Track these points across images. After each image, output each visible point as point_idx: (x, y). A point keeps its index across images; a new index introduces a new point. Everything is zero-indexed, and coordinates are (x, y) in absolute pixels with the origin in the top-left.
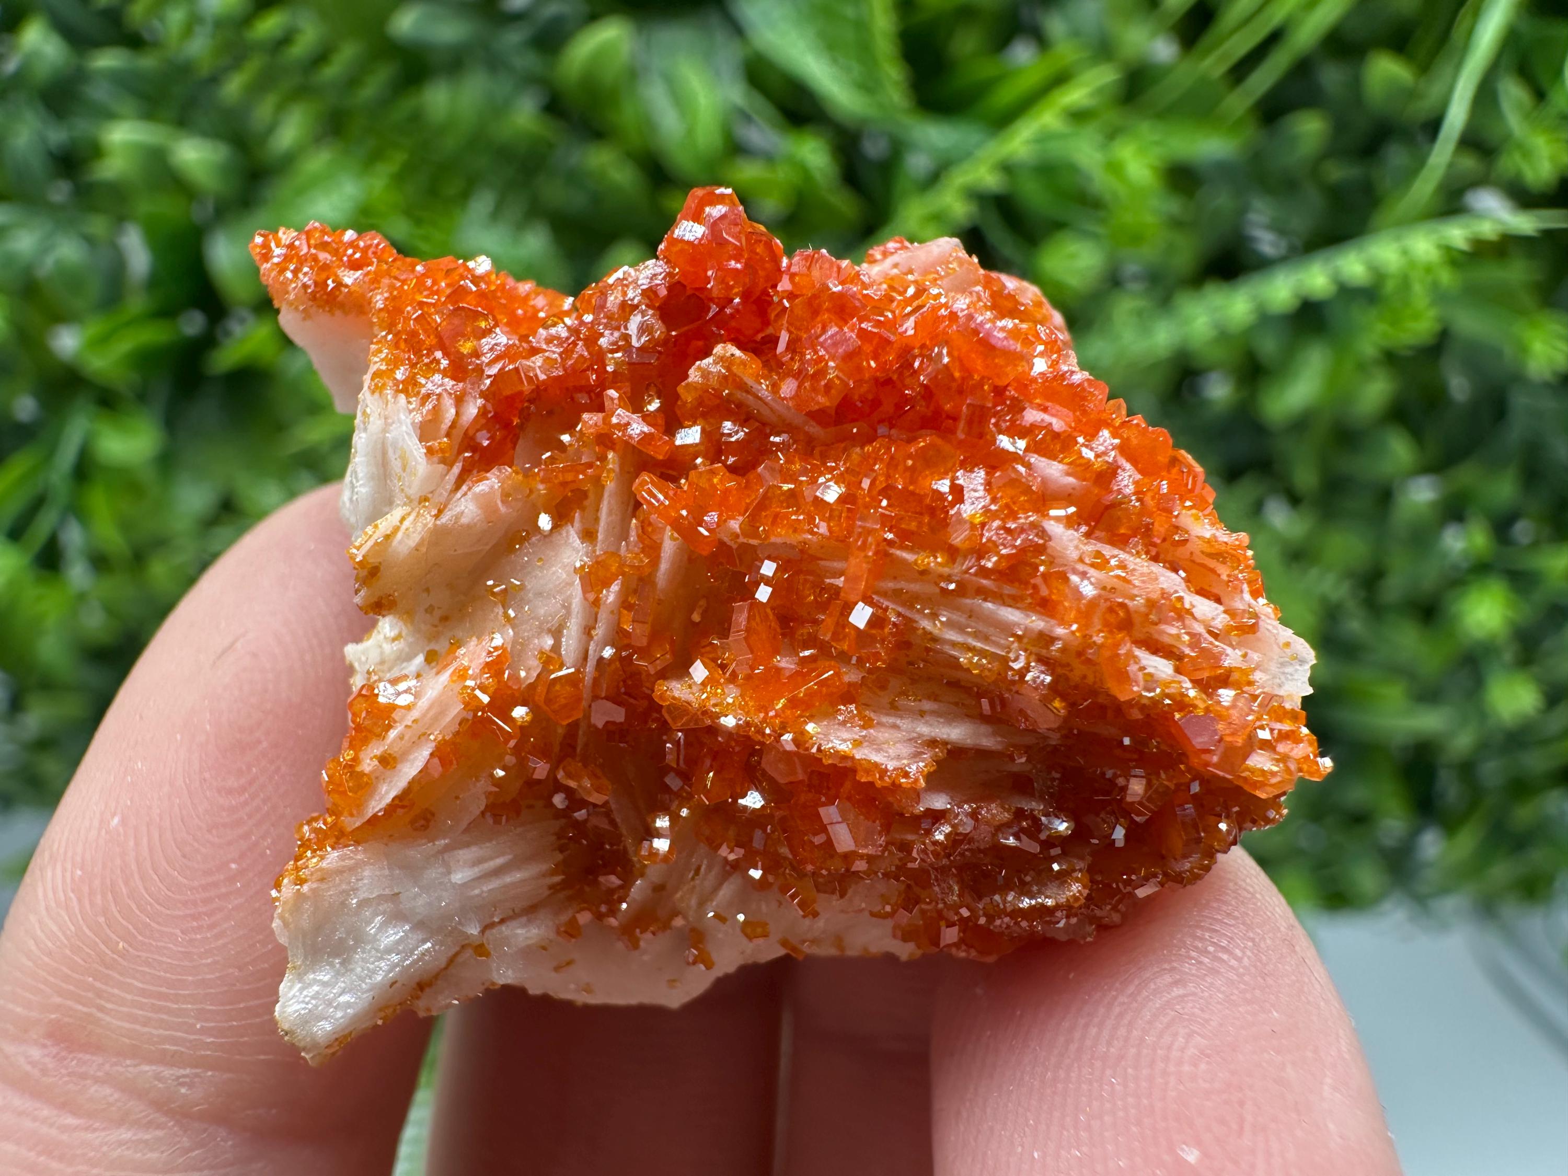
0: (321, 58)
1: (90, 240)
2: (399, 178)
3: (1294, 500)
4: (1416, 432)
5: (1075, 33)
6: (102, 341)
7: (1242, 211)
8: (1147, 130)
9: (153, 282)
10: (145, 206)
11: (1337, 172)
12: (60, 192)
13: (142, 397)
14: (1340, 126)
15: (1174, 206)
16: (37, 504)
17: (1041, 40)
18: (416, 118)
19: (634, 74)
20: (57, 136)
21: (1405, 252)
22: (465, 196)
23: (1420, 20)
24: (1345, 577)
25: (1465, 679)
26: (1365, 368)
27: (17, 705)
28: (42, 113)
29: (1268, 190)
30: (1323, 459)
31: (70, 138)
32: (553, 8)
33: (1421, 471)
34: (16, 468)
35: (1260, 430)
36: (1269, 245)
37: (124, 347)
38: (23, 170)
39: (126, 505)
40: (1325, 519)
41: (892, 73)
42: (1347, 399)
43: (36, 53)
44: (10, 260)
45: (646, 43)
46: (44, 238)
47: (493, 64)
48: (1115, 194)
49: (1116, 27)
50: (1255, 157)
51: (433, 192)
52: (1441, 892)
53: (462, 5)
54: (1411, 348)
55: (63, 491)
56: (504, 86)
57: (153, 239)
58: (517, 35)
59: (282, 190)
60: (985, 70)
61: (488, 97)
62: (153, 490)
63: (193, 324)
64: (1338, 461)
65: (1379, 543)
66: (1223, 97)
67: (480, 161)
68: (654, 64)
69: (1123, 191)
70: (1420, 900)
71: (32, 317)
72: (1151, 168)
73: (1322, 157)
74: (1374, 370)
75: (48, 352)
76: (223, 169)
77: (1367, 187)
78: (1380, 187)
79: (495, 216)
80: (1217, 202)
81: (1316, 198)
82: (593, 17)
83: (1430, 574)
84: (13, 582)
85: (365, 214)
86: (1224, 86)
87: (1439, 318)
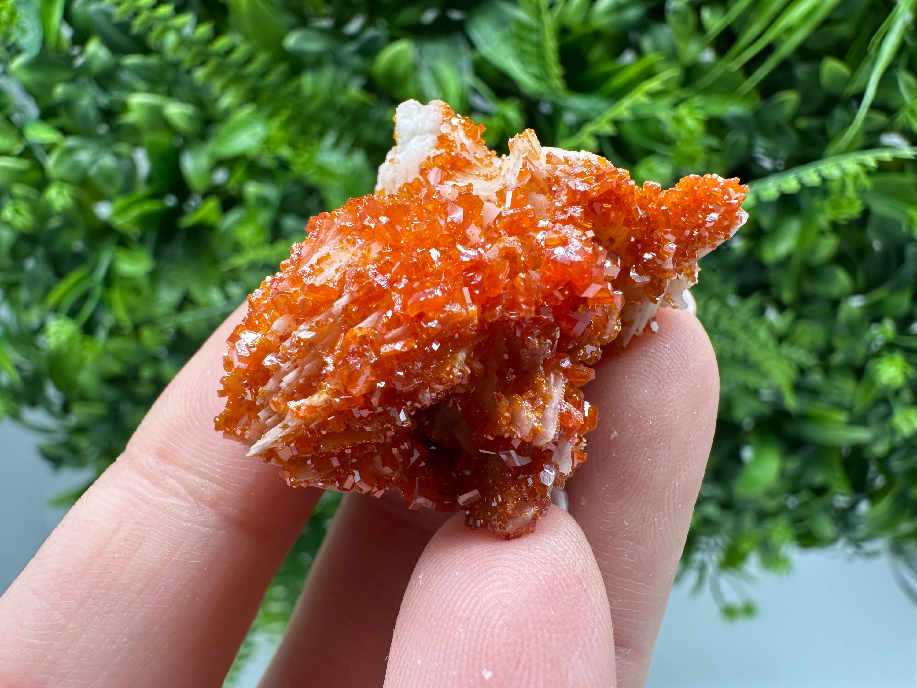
0: (248, 60)
1: (118, 156)
2: (286, 125)
3: (781, 307)
4: (851, 271)
5: (657, 48)
6: (124, 210)
7: (751, 146)
8: (697, 101)
9: (150, 180)
10: (149, 138)
11: (803, 123)
12: (103, 129)
13: (142, 240)
14: (805, 100)
15: (714, 142)
16: (85, 297)
17: (639, 52)
18: (297, 93)
19: (415, 68)
20: (104, 100)
21: (841, 168)
22: (321, 135)
23: (852, 40)
24: (811, 352)
25: (881, 410)
26: (822, 233)
27: (66, 409)
28: (96, 88)
29: (766, 134)
30: (799, 285)
31: (110, 101)
32: (371, 33)
33: (856, 292)
34: (73, 278)
35: (761, 266)
36: (767, 164)
37: (135, 212)
38: (85, 117)
39: (131, 299)
40: (799, 317)
41: (556, 71)
42: (813, 251)
43: (94, 56)
44: (76, 166)
45: (421, 52)
46: (94, 154)
47: (338, 63)
48: (679, 135)
49: (681, 45)
50: (757, 114)
51: (304, 131)
52: (869, 537)
53: (322, 31)
54: (846, 220)
55: (98, 291)
56: (344, 75)
57: (152, 156)
58: (351, 47)
59: (222, 130)
60: (608, 67)
61: (335, 81)
62: (146, 291)
63: (171, 201)
64: (808, 286)
65: (831, 332)
66: (740, 84)
67: (329, 115)
68: (425, 63)
69: (683, 133)
70: (857, 543)
71: (85, 196)
72: (697, 119)
73: (796, 115)
74: (828, 234)
75: (93, 215)
76: (191, 119)
77: (823, 131)
78: (831, 131)
79: (336, 145)
80: (736, 138)
81: (793, 138)
82: (393, 39)
83: (861, 351)
84: (71, 339)
85: (267, 142)
86: (741, 76)
87: (863, 204)
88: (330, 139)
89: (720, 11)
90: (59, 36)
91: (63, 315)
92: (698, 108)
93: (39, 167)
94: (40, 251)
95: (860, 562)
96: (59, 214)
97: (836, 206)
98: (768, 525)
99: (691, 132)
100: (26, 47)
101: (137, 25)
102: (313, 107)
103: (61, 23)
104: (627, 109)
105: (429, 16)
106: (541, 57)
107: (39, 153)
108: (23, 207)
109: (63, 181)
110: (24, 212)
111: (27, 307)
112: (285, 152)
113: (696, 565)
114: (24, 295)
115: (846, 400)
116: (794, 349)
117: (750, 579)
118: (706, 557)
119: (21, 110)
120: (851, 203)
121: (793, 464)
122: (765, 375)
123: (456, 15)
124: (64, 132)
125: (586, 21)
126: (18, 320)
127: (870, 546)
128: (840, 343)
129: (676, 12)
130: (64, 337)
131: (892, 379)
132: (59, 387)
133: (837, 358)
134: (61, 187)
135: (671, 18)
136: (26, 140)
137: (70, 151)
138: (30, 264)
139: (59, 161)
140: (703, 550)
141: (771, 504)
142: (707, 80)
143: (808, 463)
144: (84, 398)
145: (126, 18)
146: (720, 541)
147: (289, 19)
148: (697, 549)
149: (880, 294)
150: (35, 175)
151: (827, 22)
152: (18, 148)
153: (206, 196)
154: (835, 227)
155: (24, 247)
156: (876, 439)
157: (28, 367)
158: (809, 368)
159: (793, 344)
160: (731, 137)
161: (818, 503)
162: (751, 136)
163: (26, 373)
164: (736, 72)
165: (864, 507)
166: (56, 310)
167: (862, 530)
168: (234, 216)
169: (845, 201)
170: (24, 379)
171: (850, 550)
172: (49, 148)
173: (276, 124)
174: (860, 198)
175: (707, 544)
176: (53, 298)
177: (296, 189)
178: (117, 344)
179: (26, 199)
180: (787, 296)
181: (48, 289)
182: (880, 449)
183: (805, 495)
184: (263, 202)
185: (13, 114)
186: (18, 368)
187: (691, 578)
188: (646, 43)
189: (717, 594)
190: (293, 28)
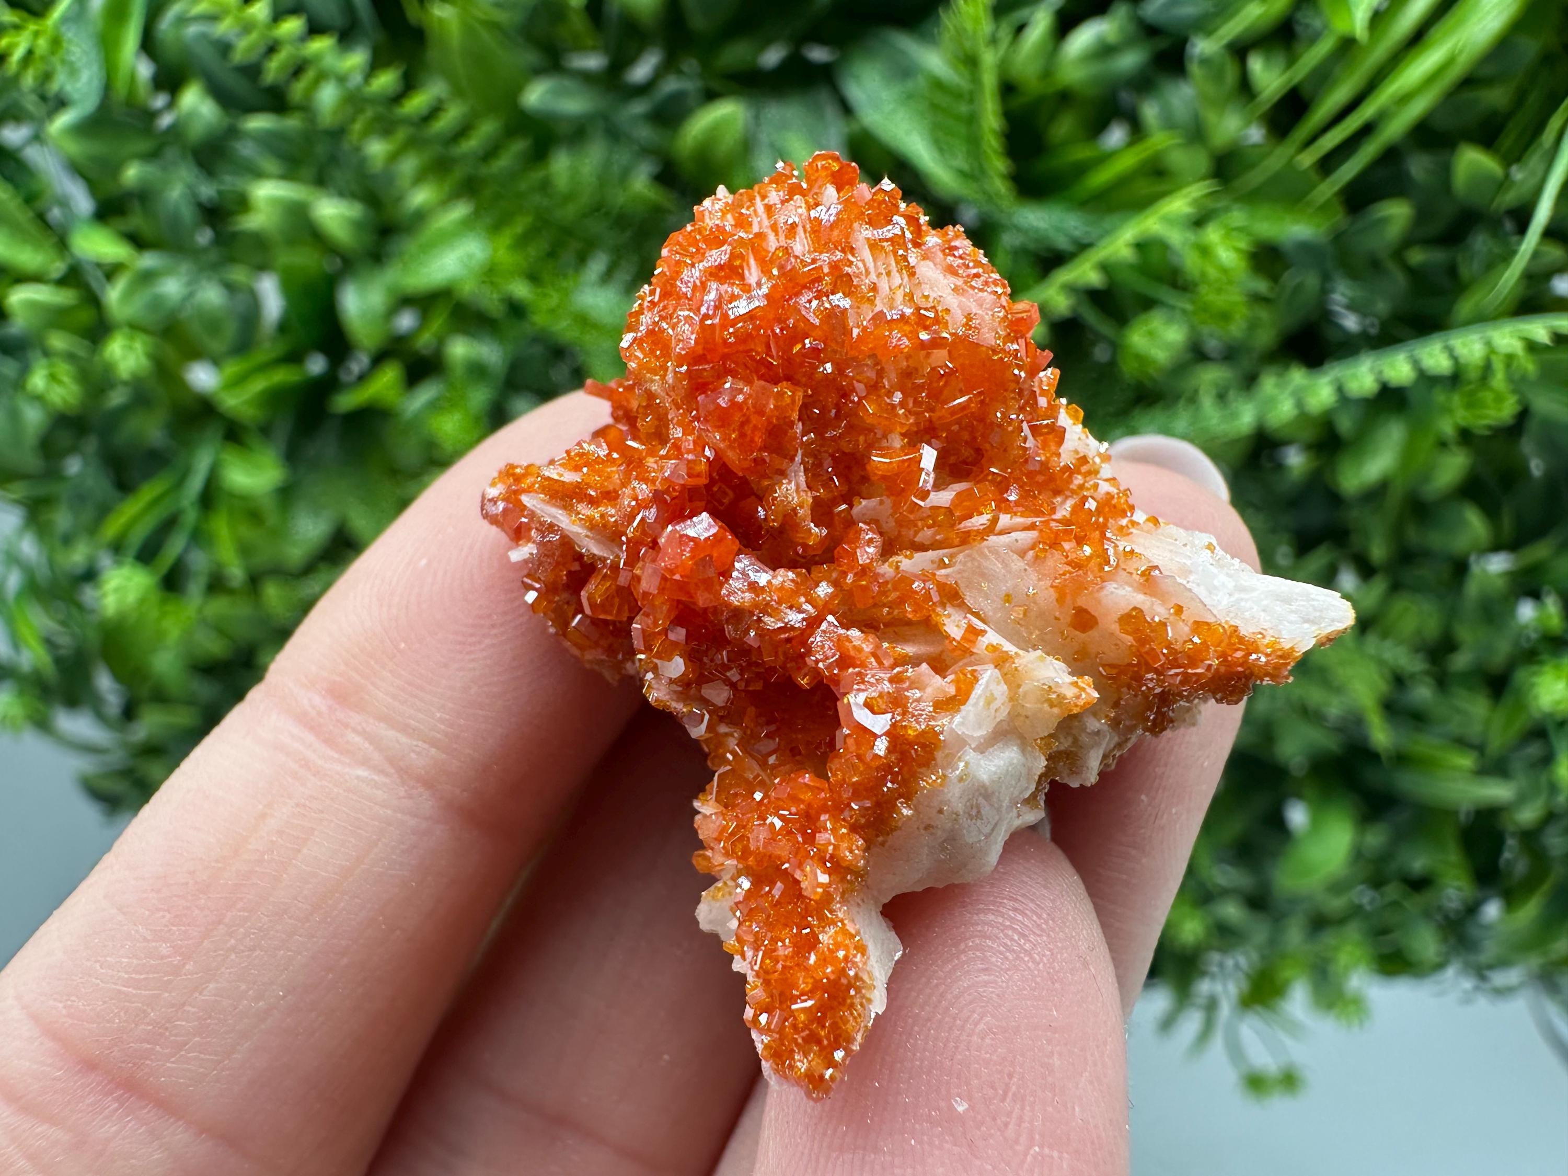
0: (462, 131)
1: (230, 288)
2: (522, 242)
3: (1366, 570)
4: (1491, 511)
5: (1169, 123)
6: (238, 381)
7: (1324, 292)
8: (1238, 217)
9: (283, 327)
10: (284, 257)
11: (1417, 257)
12: (204, 237)
13: (265, 431)
14: (1422, 216)
15: (1261, 286)
16: (169, 525)
17: (1136, 127)
18: (545, 186)
19: (747, 146)
20: (207, 191)
21: (1488, 344)
22: (582, 259)
23: (1509, 115)
24: (1417, 650)
25: (1534, 750)
26: (1443, 445)
27: (129, 713)
28: (195, 170)
29: (1353, 274)
30: (1397, 533)
31: (220, 193)
32: (671, 85)
33: (1496, 548)
34: (149, 492)
35: (1335, 499)
36: (1351, 322)
37: (259, 385)
38: (175, 221)
39: (246, 531)
40: (1396, 587)
41: (999, 165)
42: (1426, 476)
43: (192, 114)
44: (157, 303)
45: (757, 117)
46: (189, 283)
47: (614, 135)
48: (1203, 274)
49: (1211, 117)
50: (1338, 238)
51: (552, 254)
52: (1503, 963)
53: (587, 77)
54: (1490, 427)
55: (191, 516)
56: (623, 156)
57: (288, 287)
58: (639, 107)
59: (410, 246)
60: (1081, 153)
61: (606, 165)
62: (272, 519)
63: (316, 365)
64: (1412, 534)
65: (1451, 614)
66: (1313, 186)
67: (596, 226)
68: (764, 137)
69: (1212, 273)
70: (1481, 972)
71: (170, 353)
72: (1237, 250)
73: (1408, 242)
74: (1454, 448)
75: (182, 385)
76: (357, 225)
77: (1452, 271)
78: (1465, 271)
79: (607, 277)
80: (1298, 280)
81: (1400, 280)
82: (710, 96)
83: (1502, 649)
84: (142, 601)
85: (490, 273)
86: (1314, 176)
87: (1520, 402)
88: (597, 265)
89: (1280, 60)
90: (133, 78)
91: (130, 560)
92: (1240, 229)
93: (93, 300)
94: (91, 444)
95: (1482, 1003)
96: (125, 383)
97: (1472, 404)
98: (1329, 938)
99: (1224, 270)
100: (76, 96)
101: (273, 68)
102: (569, 212)
103: (137, 54)
104: (1128, 245)
105: (772, 57)
106: (974, 142)
107: (94, 279)
108: (64, 370)
109: (135, 327)
110: (66, 379)
111: (67, 540)
112: (521, 290)
113: (1201, 1001)
114: (62, 519)
115: (1474, 731)
116: (1388, 643)
117: (1294, 1028)
118: (1218, 988)
119: (64, 202)
120: (1499, 399)
121: (1376, 838)
122: (1338, 690)
123: (818, 54)
124: (138, 242)
125: (1047, 73)
126: (51, 563)
127: (1500, 978)
128: (1466, 634)
129: (1205, 62)
130: (131, 597)
131: (1558, 703)
132: (118, 676)
133: (1461, 661)
134: (131, 338)
135: (1194, 69)
136: (72, 255)
137: (147, 277)
138: (73, 466)
139: (128, 294)
140: (1213, 977)
141: (1337, 904)
142: (1255, 178)
143: (1401, 836)
144: (160, 697)
145: (253, 57)
146: (1242, 960)
147: (531, 57)
148: (1203, 974)
149: (1540, 551)
150: (86, 316)
151: (1469, 82)
152: (58, 268)
153: (379, 359)
154: (1466, 436)
155: (64, 438)
156: (1522, 799)
157: (64, 640)
158: (1413, 676)
159: (1385, 635)
160: (1290, 279)
161: (1414, 904)
162: (1326, 278)
163: (62, 652)
164: (1307, 170)
165: (1492, 910)
166: (117, 548)
167: (1490, 950)
168: (426, 394)
169: (1488, 396)
170: (58, 661)
171: (1467, 984)
172: (111, 271)
173: (506, 238)
174: (1514, 391)
175: (1221, 965)
176: (112, 528)
177: (537, 350)
178: (219, 606)
179: (71, 357)
180: (1378, 551)
181: (104, 511)
182: (1528, 815)
183: (1393, 891)
184: (477, 371)
185: (50, 209)
186: (49, 642)
187: (1191, 1023)
188: (1150, 112)
189: (1235, 1050)
190: (537, 72)
